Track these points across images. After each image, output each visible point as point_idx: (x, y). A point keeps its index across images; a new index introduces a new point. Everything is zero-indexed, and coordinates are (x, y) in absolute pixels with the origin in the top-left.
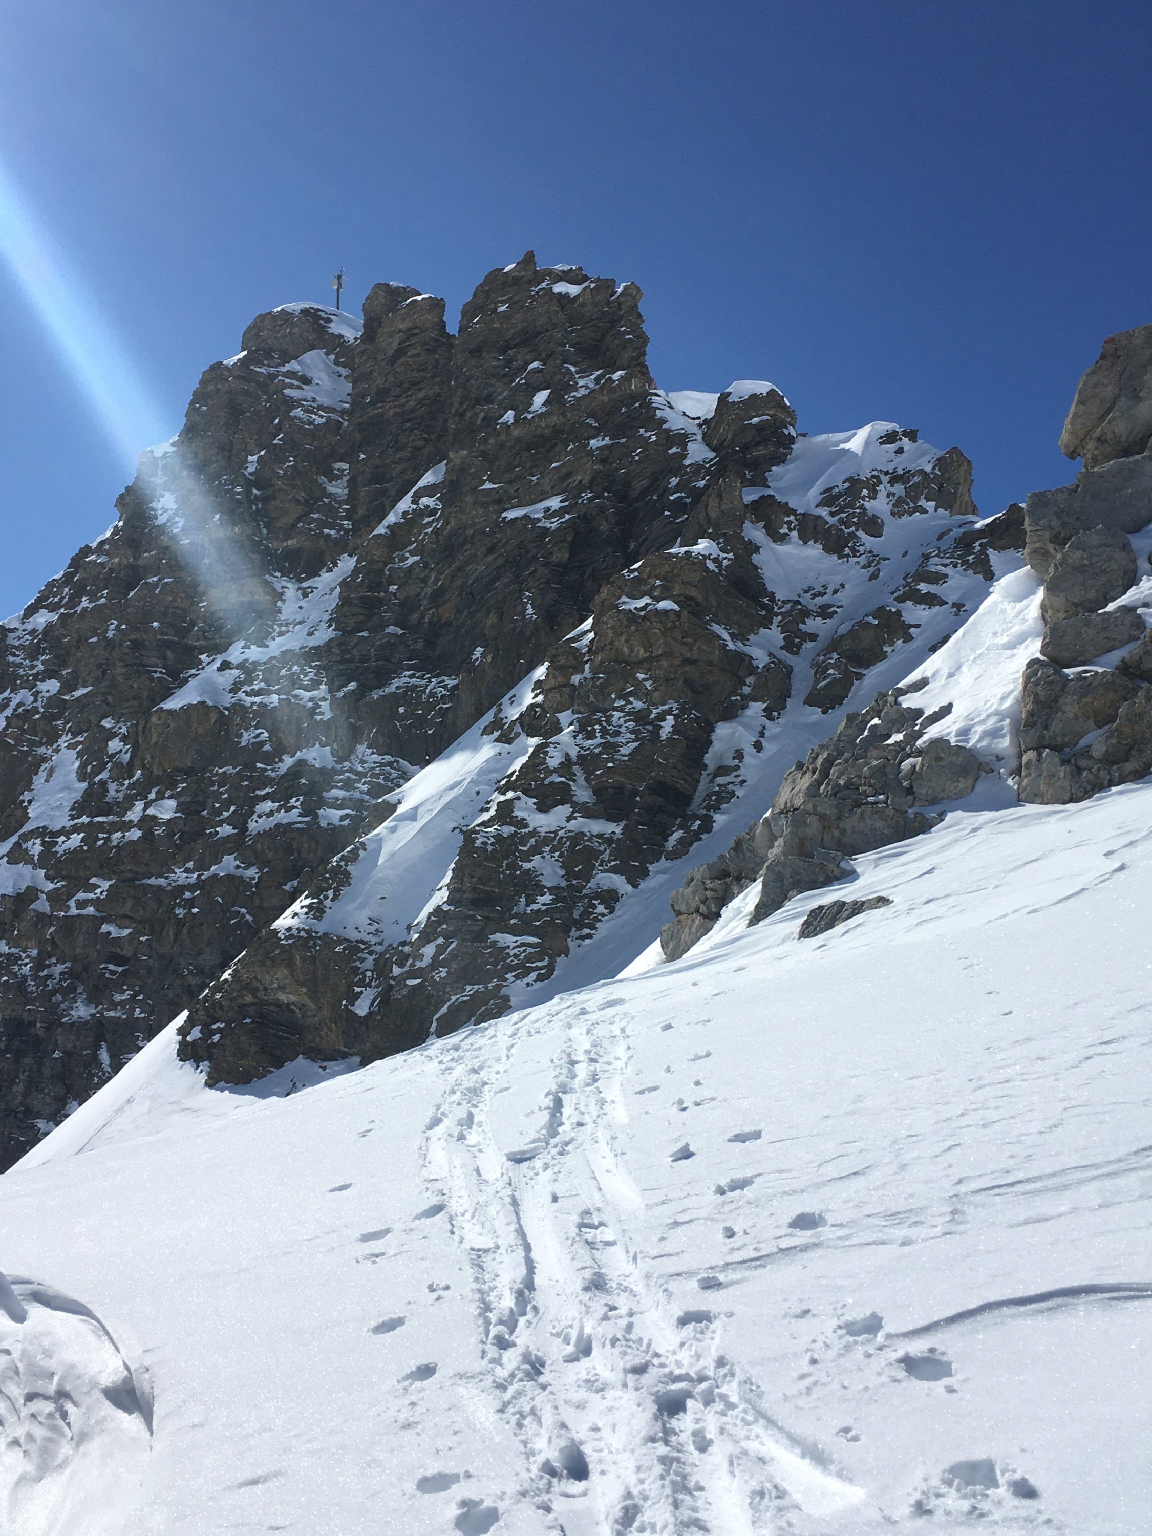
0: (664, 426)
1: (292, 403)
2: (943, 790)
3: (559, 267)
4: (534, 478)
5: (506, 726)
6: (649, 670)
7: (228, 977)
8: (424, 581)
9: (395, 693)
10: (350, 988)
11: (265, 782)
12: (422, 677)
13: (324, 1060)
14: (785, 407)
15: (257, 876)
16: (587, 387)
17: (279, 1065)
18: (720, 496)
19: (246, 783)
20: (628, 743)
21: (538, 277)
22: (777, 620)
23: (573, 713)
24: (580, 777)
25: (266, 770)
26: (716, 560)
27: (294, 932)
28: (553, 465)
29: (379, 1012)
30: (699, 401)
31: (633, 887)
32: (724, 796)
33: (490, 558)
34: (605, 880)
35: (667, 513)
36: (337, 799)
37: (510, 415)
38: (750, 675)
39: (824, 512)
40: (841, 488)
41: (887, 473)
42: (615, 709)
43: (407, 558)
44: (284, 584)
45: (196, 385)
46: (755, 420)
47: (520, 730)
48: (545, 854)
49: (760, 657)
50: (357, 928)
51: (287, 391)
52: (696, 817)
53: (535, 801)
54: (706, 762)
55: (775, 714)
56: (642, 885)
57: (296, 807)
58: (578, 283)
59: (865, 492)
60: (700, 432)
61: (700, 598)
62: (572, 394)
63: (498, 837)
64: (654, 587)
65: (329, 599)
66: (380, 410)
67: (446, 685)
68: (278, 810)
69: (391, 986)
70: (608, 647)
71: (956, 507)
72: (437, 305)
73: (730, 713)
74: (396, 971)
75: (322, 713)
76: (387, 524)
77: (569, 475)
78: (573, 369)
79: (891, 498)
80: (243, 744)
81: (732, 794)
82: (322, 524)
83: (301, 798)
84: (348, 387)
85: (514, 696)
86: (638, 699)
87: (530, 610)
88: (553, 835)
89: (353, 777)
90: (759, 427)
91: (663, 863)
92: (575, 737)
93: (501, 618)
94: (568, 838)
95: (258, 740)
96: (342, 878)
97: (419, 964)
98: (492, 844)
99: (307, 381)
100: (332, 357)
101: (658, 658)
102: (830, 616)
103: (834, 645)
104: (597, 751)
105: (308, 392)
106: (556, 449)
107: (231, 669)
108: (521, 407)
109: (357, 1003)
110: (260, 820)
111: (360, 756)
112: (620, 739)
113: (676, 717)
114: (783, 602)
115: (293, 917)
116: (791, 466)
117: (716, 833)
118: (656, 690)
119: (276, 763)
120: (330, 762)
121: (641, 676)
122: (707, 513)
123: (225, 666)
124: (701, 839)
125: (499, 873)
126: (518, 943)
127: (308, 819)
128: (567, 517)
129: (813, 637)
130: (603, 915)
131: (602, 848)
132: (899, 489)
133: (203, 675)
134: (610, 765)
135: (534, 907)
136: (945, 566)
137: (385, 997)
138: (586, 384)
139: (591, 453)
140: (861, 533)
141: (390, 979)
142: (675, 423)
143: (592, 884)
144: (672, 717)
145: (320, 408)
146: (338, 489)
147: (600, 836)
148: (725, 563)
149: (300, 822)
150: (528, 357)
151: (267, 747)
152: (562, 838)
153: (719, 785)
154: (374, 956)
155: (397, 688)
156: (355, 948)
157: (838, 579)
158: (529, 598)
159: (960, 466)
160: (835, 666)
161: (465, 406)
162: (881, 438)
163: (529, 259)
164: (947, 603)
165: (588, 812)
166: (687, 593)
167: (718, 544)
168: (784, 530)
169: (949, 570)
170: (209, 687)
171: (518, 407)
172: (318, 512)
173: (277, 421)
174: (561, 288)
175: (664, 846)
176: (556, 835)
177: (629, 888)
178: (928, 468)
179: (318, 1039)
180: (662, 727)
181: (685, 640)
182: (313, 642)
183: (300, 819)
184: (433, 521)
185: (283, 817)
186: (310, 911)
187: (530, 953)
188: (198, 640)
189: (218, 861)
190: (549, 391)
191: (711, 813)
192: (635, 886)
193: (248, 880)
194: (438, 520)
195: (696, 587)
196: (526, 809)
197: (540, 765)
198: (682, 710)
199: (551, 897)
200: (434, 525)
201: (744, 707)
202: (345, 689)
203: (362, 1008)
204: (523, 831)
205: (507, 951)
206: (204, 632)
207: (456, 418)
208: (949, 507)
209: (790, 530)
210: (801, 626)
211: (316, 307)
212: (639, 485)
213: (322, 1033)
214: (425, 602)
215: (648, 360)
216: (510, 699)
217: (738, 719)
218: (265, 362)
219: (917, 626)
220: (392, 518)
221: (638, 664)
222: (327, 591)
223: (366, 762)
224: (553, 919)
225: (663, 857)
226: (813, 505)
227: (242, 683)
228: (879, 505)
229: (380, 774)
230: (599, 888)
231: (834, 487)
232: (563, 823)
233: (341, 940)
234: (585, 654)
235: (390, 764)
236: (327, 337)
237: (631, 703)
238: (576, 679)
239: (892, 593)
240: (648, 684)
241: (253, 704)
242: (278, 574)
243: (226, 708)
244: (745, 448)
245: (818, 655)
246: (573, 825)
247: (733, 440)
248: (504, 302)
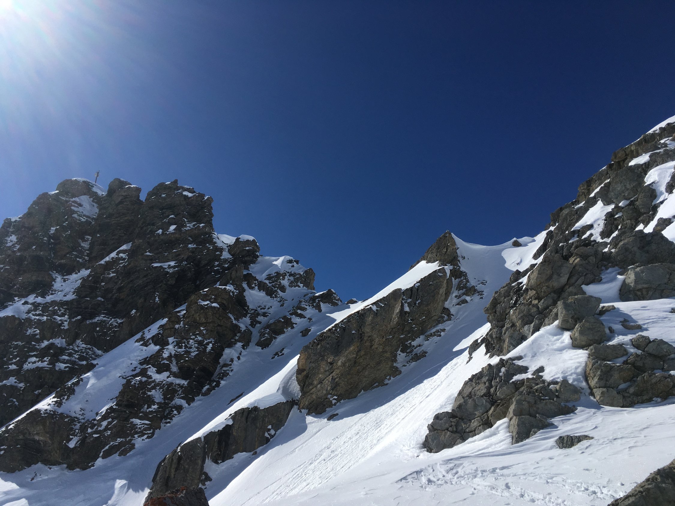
0: (215, 245)
1: (74, 212)
2: (570, 398)
3: (186, 186)
4: (166, 254)
5: (145, 340)
6: (205, 327)
7: (12, 427)
8: (116, 283)
9: (96, 322)
10: (68, 436)
11: (34, 349)
12: (108, 318)
13: (51, 465)
14: (257, 246)
15: (23, 387)
16: (190, 227)
17: (29, 465)
18: (237, 272)
19: (26, 349)
20: (194, 352)
21: (178, 188)
22: (249, 315)
23: (174, 338)
24: (174, 362)
25: (36, 345)
26: (233, 292)
27: (48, 411)
28: (174, 251)
29: (79, 447)
30: (228, 239)
31: (188, 405)
32: (225, 374)
33: (145, 279)
34: (178, 401)
35: (213, 273)
36: (65, 360)
37: (160, 231)
38: (238, 333)
39: (267, 282)
40: (274, 275)
41: (288, 273)
42: (191, 339)
43: (110, 274)
44: (57, 276)
45: (35, 199)
46: (247, 248)
47: (151, 342)
48: (157, 390)
49: (243, 327)
50: (75, 412)
51: (72, 208)
52: (214, 381)
53: (156, 369)
54: (220, 362)
55: (245, 347)
56: (192, 405)
57: (47, 361)
58: (192, 193)
59: (281, 277)
60: (227, 248)
61: (226, 304)
62: (184, 228)
63: (140, 381)
64: (211, 298)
65: (74, 284)
66: (109, 221)
67: (118, 322)
68: (38, 361)
69: (86, 437)
70: (191, 317)
71: (309, 287)
72: (138, 190)
73: (230, 345)
74: (89, 430)
75: (64, 326)
76: (105, 261)
77: (179, 255)
78: (186, 220)
79: (289, 281)
80: (28, 334)
81: (228, 374)
82: (77, 256)
83: (49, 358)
84: (97, 211)
85: (150, 329)
86: (200, 336)
87: (157, 299)
88: (161, 383)
89: (73, 352)
90: (248, 251)
91: (200, 397)
92: (174, 347)
93: (145, 300)
94: (167, 384)
95: (35, 333)
96: (71, 391)
97: (99, 429)
98: (138, 384)
99: (80, 205)
100: (92, 199)
101: (209, 323)
102: (266, 316)
103: (268, 326)
104: (182, 353)
105: (80, 209)
106: (176, 245)
107: (28, 304)
108: (165, 229)
109: (70, 442)
110: (29, 365)
111: (77, 344)
112: (191, 350)
113: (213, 344)
114: (251, 309)
115: (48, 405)
116: (257, 265)
117: (221, 388)
118: (207, 334)
119: (41, 343)
120: (64, 345)
121: (202, 328)
122: (231, 276)
123: (26, 303)
124: (215, 389)
125: (138, 395)
126: (141, 423)
127: (51, 366)
128: (176, 269)
129: (260, 323)
130: (176, 415)
131: (179, 389)
132: (292, 278)
133: (15, 305)
134: (187, 359)
135: (150, 409)
136: (306, 305)
137: (83, 441)
138: (190, 226)
139: (189, 249)
140: (278, 290)
141: (87, 433)
142: (219, 244)
143: (173, 402)
144: (211, 344)
145: (84, 215)
146: (85, 245)
147: (179, 385)
148: (235, 293)
149: (47, 367)
150: (171, 213)
151: (38, 336)
152: (164, 384)
153: (224, 370)
154: (80, 424)
155: (98, 320)
156: (73, 420)
157: (270, 305)
158: (157, 295)
159: (312, 274)
160: (268, 334)
161: (143, 225)
162: (287, 261)
163: (176, 182)
164: (306, 318)
165: (175, 375)
166: (223, 302)
167: (234, 287)
168: (253, 286)
169: (307, 307)
170: (18, 311)
171: (164, 229)
172: (76, 252)
173: (66, 217)
174: (185, 193)
175: (201, 391)
176: (162, 383)
177: (187, 405)
178: (302, 273)
179: (49, 456)
180: (207, 347)
181: (219, 318)
182: (65, 299)
183: (48, 366)
184: (123, 262)
185: (40, 364)
186: (56, 403)
187: (146, 427)
188: (15, 291)
189: (7, 378)
190: (176, 226)
191: (220, 380)
192: (189, 405)
193: (19, 388)
194: (126, 262)
195: (226, 300)
196: (152, 372)
197: (160, 356)
198: (216, 342)
199: (157, 406)
200: (124, 264)
201: (235, 344)
202: (76, 318)
203: (72, 445)
204: (150, 380)
205: (137, 426)
206: (19, 289)
207: (140, 229)
208: (307, 287)
209: (255, 286)
210: (257, 318)
211: (88, 181)
212: (203, 262)
213: (52, 454)
214: (115, 291)
215: (213, 222)
216: (149, 330)
217: (233, 348)
218: (65, 196)
219: (296, 324)
220: (107, 259)
221: (202, 324)
222: (74, 281)
223: (79, 347)
224: (157, 415)
225: (200, 395)
226: (264, 279)
227: (32, 311)
228: (285, 282)
229: (84, 352)
230: (176, 404)
231: (271, 274)
232: (166, 379)
233: (68, 416)
234: (182, 318)
235: (89, 349)
236: (91, 192)
237: (197, 338)
238: (177, 326)
239: (289, 312)
240: (204, 332)
241: (35, 319)
242: (55, 272)
243: (23, 319)
244: (243, 257)
245: (262, 329)
246: (169, 380)
247: (239, 253)
248: (164, 194)
